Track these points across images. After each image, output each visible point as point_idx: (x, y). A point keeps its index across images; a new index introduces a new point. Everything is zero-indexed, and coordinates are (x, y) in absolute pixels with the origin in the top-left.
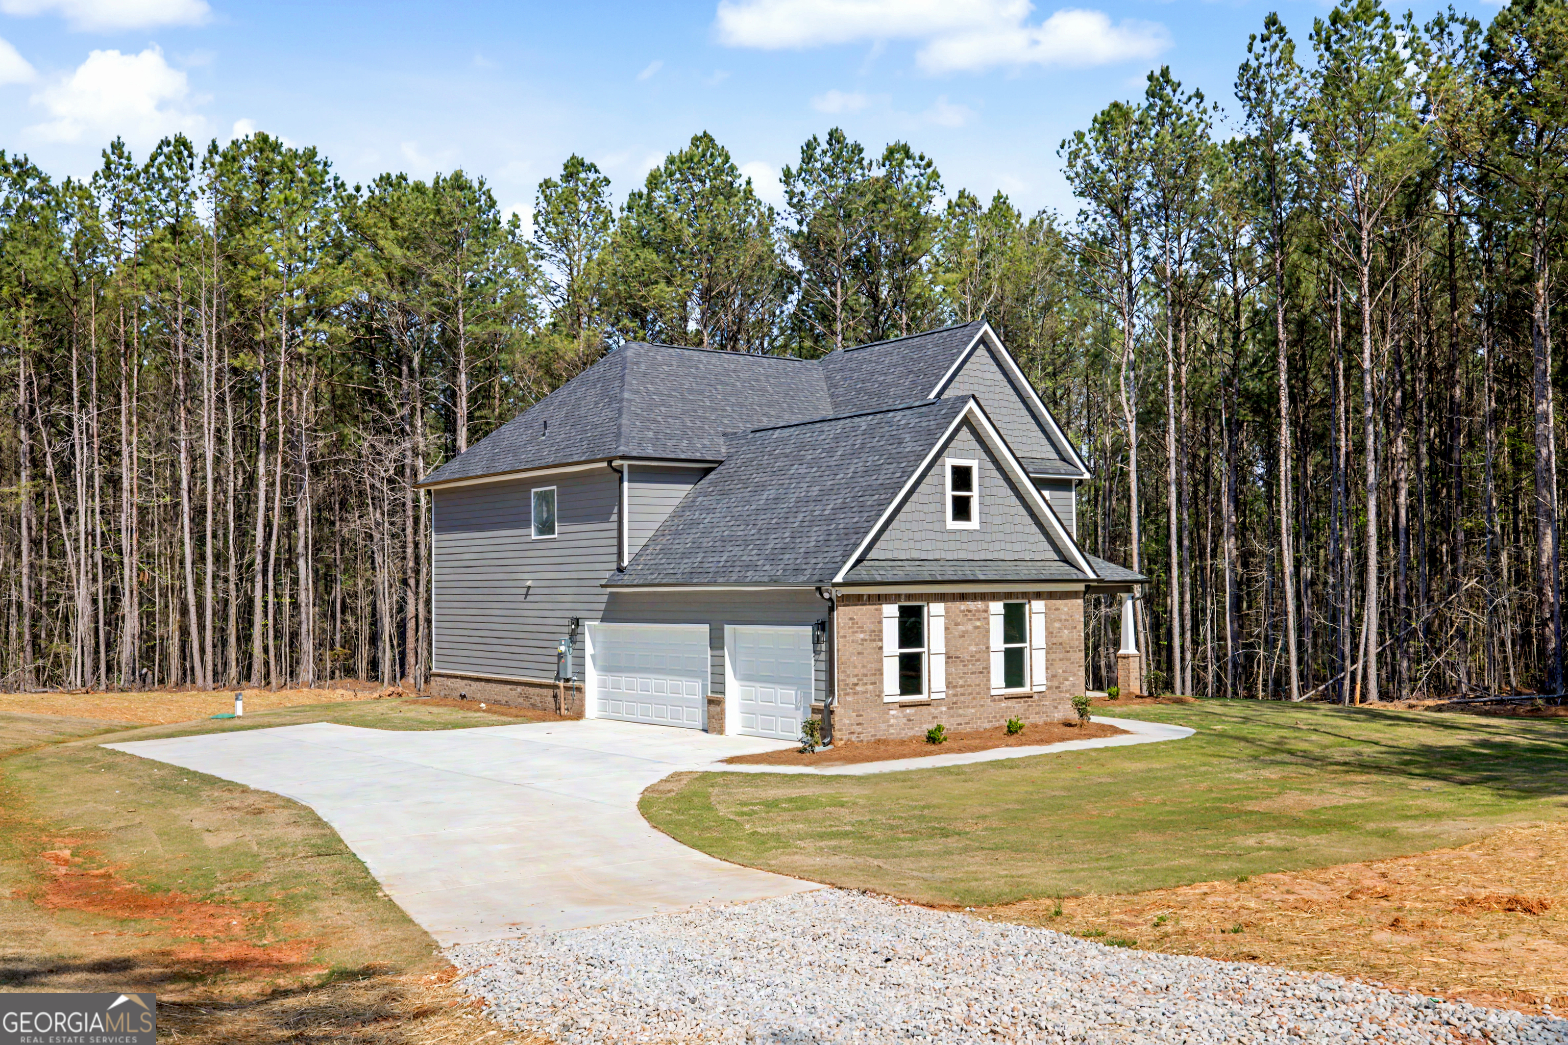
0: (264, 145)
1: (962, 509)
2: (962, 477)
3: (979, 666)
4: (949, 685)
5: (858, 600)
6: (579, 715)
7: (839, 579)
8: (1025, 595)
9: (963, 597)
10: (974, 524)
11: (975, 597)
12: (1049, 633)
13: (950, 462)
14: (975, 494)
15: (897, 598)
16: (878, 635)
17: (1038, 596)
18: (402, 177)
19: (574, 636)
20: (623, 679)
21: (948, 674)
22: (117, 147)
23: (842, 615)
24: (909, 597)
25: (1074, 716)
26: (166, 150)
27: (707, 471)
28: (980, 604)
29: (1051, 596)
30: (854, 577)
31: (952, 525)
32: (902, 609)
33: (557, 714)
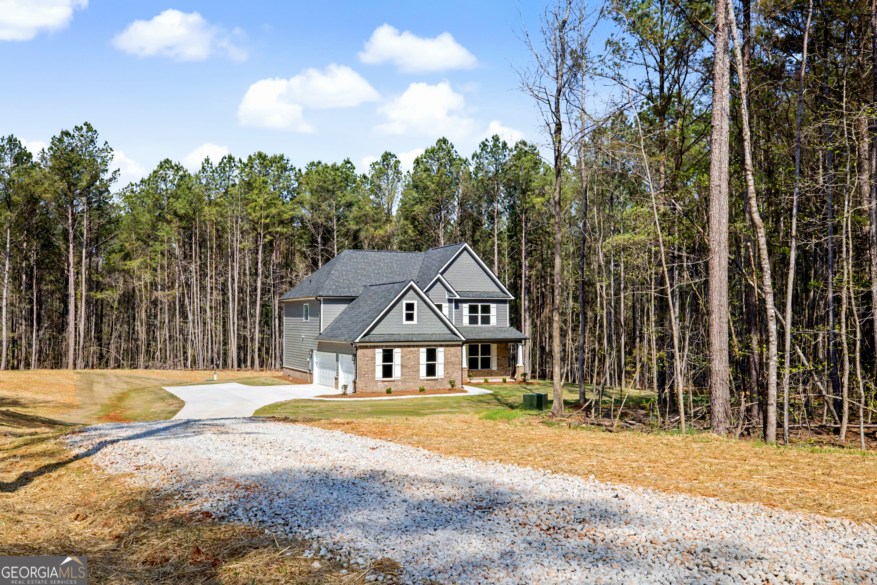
0: (261, 156)
1: (410, 317)
2: (410, 307)
3: (415, 369)
4: (402, 375)
5: (366, 347)
6: (311, 382)
7: (357, 340)
8: (435, 346)
9: (409, 346)
10: (415, 321)
11: (414, 346)
12: (445, 358)
13: (404, 302)
14: (415, 313)
15: (382, 346)
16: (374, 358)
17: (441, 346)
18: (320, 163)
19: (311, 357)
20: (325, 371)
21: (402, 372)
22: (207, 160)
23: (360, 352)
24: (386, 346)
25: (449, 386)
26: (225, 160)
27: (353, 300)
28: (416, 349)
29: (447, 346)
30: (363, 340)
31: (405, 322)
32: (384, 351)
33: (305, 382)
